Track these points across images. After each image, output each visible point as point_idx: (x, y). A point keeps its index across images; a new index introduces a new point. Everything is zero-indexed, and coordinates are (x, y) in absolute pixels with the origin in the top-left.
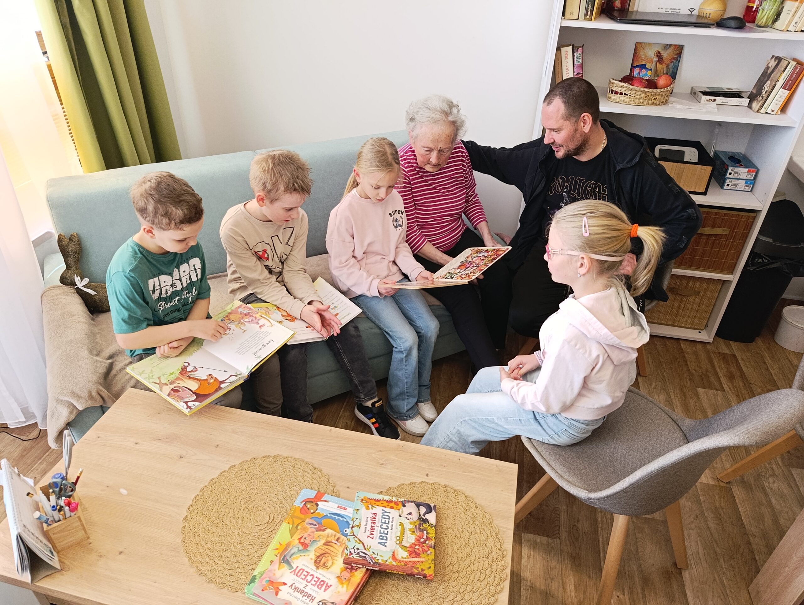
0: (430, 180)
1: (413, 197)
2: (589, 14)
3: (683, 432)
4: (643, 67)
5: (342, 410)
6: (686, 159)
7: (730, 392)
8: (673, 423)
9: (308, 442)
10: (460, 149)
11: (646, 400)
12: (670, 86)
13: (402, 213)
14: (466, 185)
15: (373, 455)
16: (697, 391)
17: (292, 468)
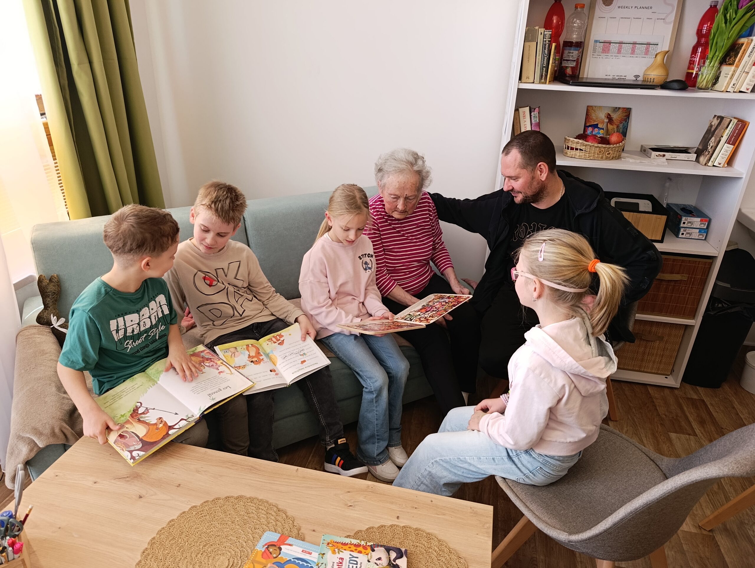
0: (398, 228)
1: (382, 243)
2: (543, 78)
3: (662, 471)
4: (595, 126)
5: (311, 455)
6: (641, 209)
7: (702, 437)
8: (652, 463)
9: (273, 482)
10: (427, 200)
11: (621, 439)
12: (622, 142)
13: (372, 256)
14: (433, 233)
15: (341, 496)
16: (669, 435)
17: (255, 509)
